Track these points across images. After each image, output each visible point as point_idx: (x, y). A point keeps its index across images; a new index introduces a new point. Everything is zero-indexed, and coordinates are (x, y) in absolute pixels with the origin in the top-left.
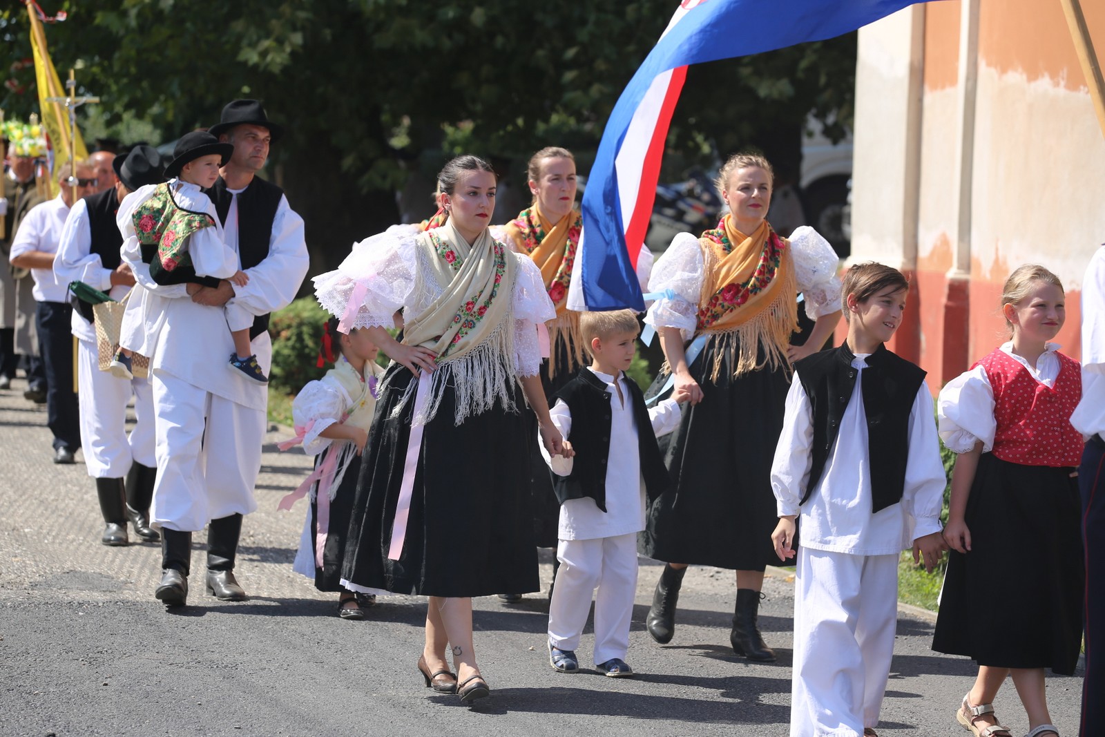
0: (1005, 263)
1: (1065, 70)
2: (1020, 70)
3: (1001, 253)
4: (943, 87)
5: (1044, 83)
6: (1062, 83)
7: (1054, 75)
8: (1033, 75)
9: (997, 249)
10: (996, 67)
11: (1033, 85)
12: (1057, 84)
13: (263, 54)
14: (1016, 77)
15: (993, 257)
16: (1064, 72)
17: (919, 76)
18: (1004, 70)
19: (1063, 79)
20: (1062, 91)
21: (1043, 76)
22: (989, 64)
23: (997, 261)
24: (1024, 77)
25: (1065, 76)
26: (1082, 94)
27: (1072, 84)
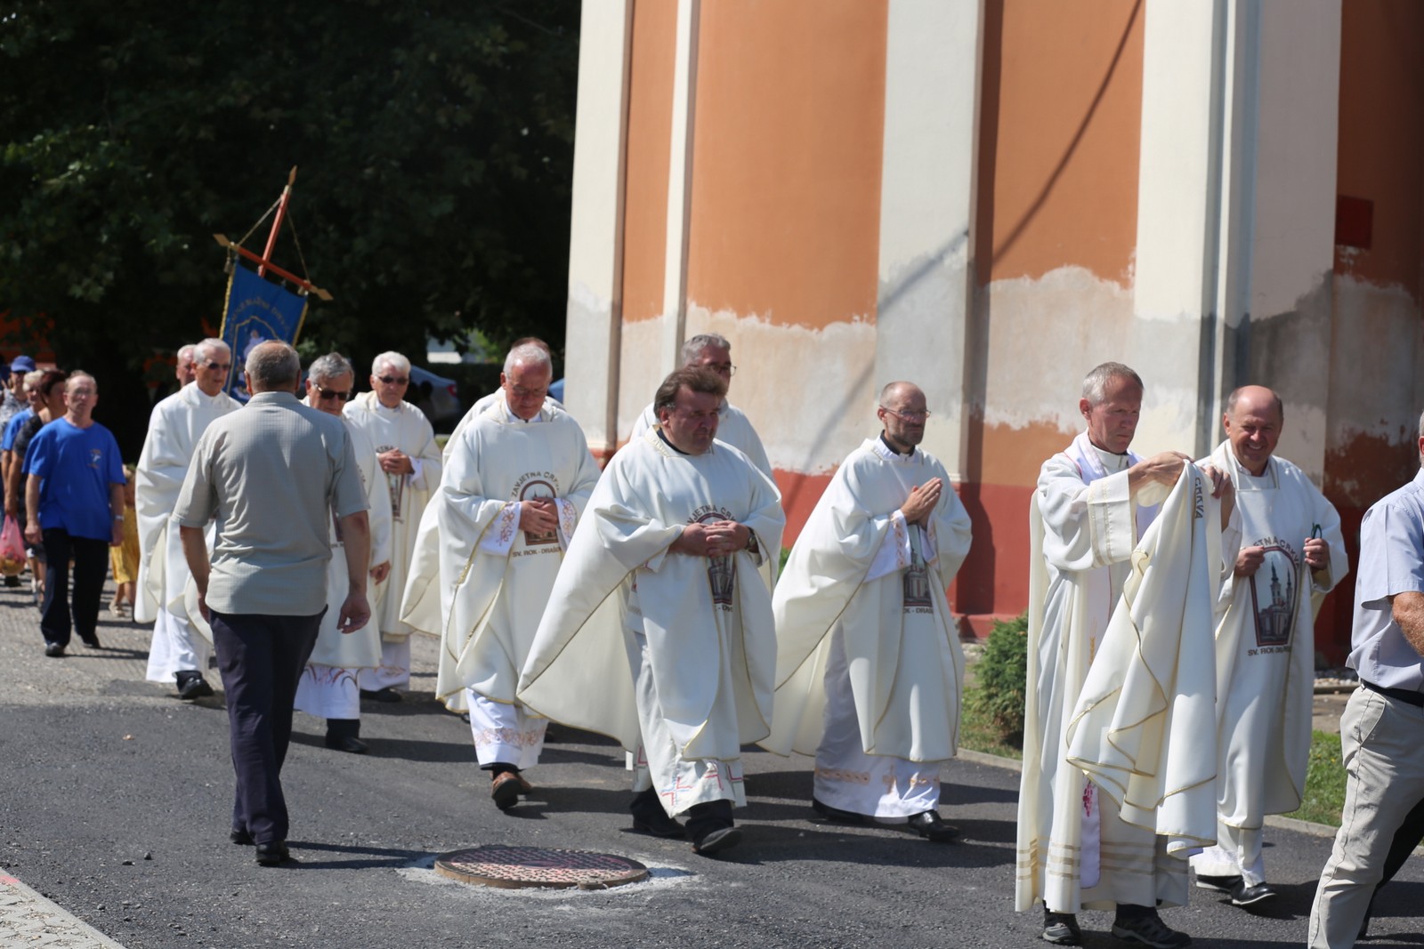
2: (731, 309)
4: (639, 320)
5: (752, 320)
6: (768, 320)
7: (760, 314)
8: (742, 313)
10: (707, 307)
12: (763, 321)
13: (87, 289)
16: (769, 312)
17: (618, 311)
18: (714, 310)
19: (768, 317)
20: (767, 326)
21: (751, 316)
22: (700, 305)
24: (735, 315)
25: (770, 315)
26: (784, 329)
27: (776, 321)
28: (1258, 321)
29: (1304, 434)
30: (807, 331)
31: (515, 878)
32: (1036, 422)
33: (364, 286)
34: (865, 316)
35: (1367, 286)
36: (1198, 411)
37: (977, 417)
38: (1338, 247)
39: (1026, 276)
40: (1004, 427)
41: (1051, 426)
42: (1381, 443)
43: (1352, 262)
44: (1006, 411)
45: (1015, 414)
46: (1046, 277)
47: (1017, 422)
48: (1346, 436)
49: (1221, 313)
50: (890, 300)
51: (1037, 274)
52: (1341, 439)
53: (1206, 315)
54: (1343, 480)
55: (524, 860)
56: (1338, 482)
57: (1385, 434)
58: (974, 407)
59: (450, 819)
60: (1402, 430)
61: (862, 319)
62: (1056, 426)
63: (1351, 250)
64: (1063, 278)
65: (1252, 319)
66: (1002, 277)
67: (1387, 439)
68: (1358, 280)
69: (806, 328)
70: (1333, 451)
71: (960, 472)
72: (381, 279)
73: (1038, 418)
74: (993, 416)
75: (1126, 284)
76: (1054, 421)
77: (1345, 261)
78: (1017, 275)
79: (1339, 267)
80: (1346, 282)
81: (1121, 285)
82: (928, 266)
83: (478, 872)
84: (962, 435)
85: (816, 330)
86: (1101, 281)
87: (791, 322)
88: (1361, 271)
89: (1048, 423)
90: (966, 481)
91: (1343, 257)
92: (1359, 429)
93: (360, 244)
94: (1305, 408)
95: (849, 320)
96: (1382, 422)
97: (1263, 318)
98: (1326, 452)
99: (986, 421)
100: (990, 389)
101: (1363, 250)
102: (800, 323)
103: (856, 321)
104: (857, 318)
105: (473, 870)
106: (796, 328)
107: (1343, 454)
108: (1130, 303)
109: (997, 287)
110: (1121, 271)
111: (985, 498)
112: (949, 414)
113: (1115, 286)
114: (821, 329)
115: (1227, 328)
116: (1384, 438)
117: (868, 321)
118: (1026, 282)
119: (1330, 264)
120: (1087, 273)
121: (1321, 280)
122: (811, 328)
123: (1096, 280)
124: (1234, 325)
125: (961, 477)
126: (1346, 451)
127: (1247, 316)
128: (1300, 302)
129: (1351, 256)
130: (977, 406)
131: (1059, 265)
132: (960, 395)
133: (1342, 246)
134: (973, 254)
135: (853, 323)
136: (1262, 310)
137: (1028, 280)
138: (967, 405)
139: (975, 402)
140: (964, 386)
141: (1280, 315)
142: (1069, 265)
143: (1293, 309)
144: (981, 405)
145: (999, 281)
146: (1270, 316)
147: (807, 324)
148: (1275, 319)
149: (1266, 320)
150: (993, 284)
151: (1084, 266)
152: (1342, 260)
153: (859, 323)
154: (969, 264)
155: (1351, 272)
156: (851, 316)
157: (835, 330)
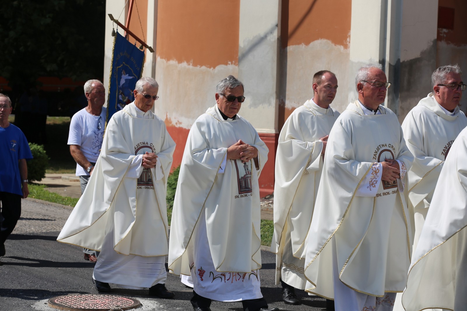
0: (170, 120)
1: (192, 60)
2: (175, 60)
3: (168, 117)
5: (184, 64)
6: (191, 64)
7: (188, 62)
8: (180, 61)
9: (167, 115)
10: (165, 59)
11: (180, 65)
12: (189, 65)
14: (173, 62)
15: (165, 118)
16: (192, 61)
18: (168, 60)
19: (191, 63)
20: (191, 67)
21: (184, 62)
22: (162, 58)
23: (167, 119)
24: (177, 62)
25: (192, 62)
26: (198, 68)
27: (195, 65)
28: (404, 62)
30: (208, 69)
31: (83, 308)
33: (14, 52)
34: (233, 62)
35: (452, 46)
37: (282, 105)
38: (439, 29)
39: (302, 44)
43: (445, 36)
44: (295, 102)
45: (299, 104)
46: (312, 44)
49: (387, 59)
50: (244, 55)
51: (307, 43)
53: (381, 60)
55: (87, 300)
58: (281, 101)
59: (55, 283)
61: (232, 63)
63: (445, 30)
64: (319, 44)
65: (401, 61)
66: (293, 44)
68: (448, 43)
69: (208, 67)
71: (275, 129)
72: (22, 49)
75: (346, 46)
77: (442, 35)
78: (299, 43)
79: (439, 38)
80: (443, 44)
81: (344, 47)
82: (261, 40)
83: (67, 305)
84: (276, 113)
85: (212, 68)
86: (335, 45)
87: (201, 65)
88: (449, 39)
91: (441, 33)
93: (12, 34)
95: (226, 64)
97: (406, 61)
99: (286, 107)
100: (287, 93)
101: (450, 30)
102: (205, 66)
103: (229, 64)
104: (230, 63)
105: (65, 305)
106: (204, 68)
108: (348, 55)
109: (290, 49)
110: (344, 41)
112: (270, 104)
113: (342, 48)
114: (214, 68)
115: (390, 65)
117: (234, 64)
118: (303, 46)
119: (435, 37)
120: (329, 42)
121: (432, 44)
122: (210, 68)
123: (333, 45)
124: (393, 64)
125: (276, 131)
127: (399, 60)
128: (422, 53)
129: (444, 33)
130: (282, 100)
131: (317, 39)
132: (274, 96)
133: (441, 29)
134: (280, 35)
135: (228, 65)
136: (405, 57)
137: (304, 46)
138: (278, 100)
139: (281, 98)
140: (276, 92)
141: (413, 59)
142: (321, 38)
143: (419, 56)
144: (284, 100)
145: (291, 46)
146: (409, 60)
147: (208, 66)
148: (411, 61)
149: (407, 61)
150: (288, 47)
151: (327, 38)
152: (441, 35)
153: (231, 65)
154: (278, 39)
155: (444, 40)
156: (228, 62)
157: (220, 68)
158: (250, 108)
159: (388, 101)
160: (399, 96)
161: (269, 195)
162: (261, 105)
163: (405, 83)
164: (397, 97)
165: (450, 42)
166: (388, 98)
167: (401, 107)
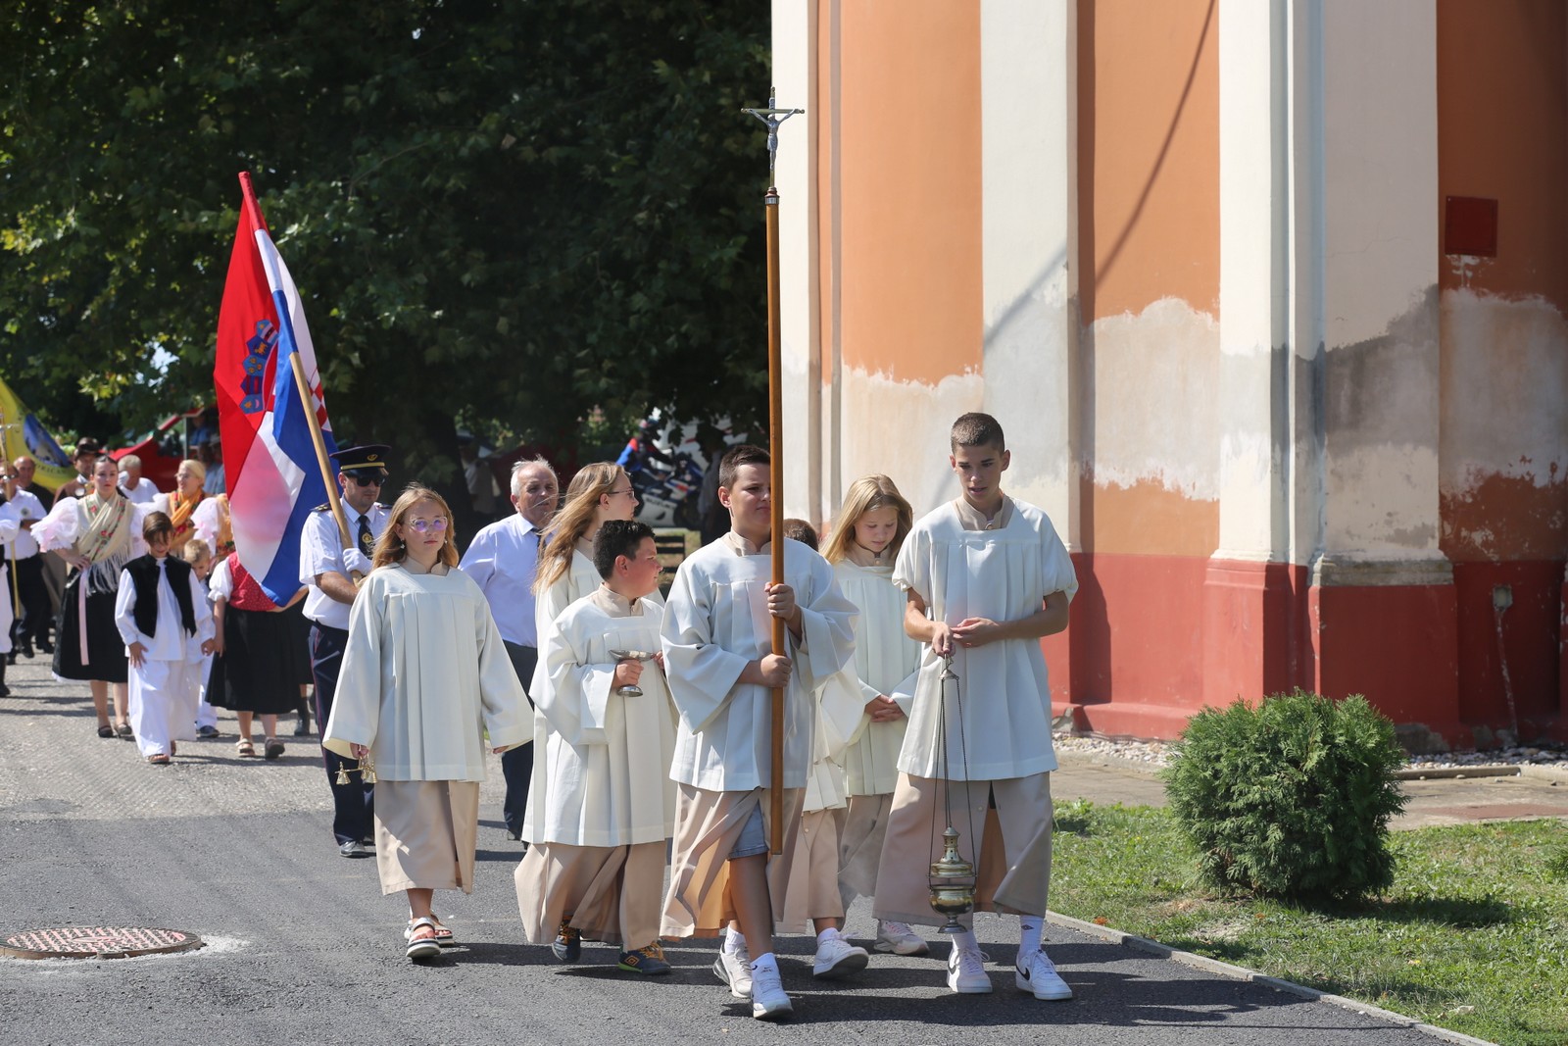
1: (892, 366)
2: (863, 367)
5: (878, 377)
6: (891, 377)
7: (885, 370)
8: (871, 372)
11: (872, 378)
12: (887, 378)
14: (861, 372)
16: (892, 368)
17: (818, 371)
19: (891, 373)
20: (891, 383)
21: (878, 371)
24: (866, 372)
25: (893, 370)
26: (904, 385)
27: (898, 379)
28: (1336, 350)
29: (1408, 477)
30: (924, 387)
32: (1143, 479)
34: (976, 366)
35: (1493, 300)
36: (1273, 457)
37: (1087, 477)
38: (1444, 257)
39: (1127, 311)
40: (1113, 486)
41: (1156, 484)
42: (1525, 485)
43: (1469, 274)
44: (1115, 469)
45: (1124, 472)
46: (1146, 310)
47: (1126, 481)
48: (1471, 478)
49: (1292, 344)
51: (1137, 310)
52: (1464, 482)
53: (1278, 346)
54: (1471, 529)
56: (1464, 533)
57: (1528, 474)
58: (1084, 466)
60: (1554, 468)
61: (973, 372)
62: (1161, 483)
63: (1468, 259)
64: (1164, 310)
66: (1106, 315)
67: (1532, 479)
68: (1480, 294)
69: (923, 383)
70: (1454, 497)
73: (1145, 475)
74: (1102, 476)
75: (1216, 315)
76: (1159, 477)
78: (1119, 311)
79: (1447, 279)
80: (1462, 298)
81: (1212, 316)
84: (1071, 498)
85: (932, 386)
86: (1196, 313)
88: (1480, 283)
89: (1154, 480)
90: (1079, 550)
91: (1458, 268)
92: (1490, 469)
94: (1408, 448)
95: (961, 373)
96: (1523, 459)
97: (1342, 347)
98: (1442, 497)
99: (1095, 481)
100: (1097, 444)
101: (1485, 258)
102: (918, 379)
103: (968, 373)
104: (968, 369)
106: (915, 384)
107: (1469, 500)
108: (1219, 336)
109: (1100, 325)
110: (1213, 300)
111: (1099, 569)
112: (1057, 475)
113: (1209, 317)
114: (936, 385)
115: (1297, 358)
116: (1527, 478)
117: (978, 373)
118: (1127, 318)
119: (1435, 279)
120: (1183, 303)
121: (1423, 298)
122: (928, 384)
123: (1191, 311)
124: (1308, 356)
126: (1473, 496)
127: (1322, 345)
128: (1394, 324)
129: (1467, 266)
132: (1066, 453)
133: (1455, 256)
134: (1075, 289)
135: (965, 375)
136: (1340, 337)
137: (1131, 316)
138: (1077, 464)
139: (1084, 460)
140: (1070, 442)
141: (1366, 341)
142: (1166, 296)
143: (1384, 334)
144: (1091, 463)
145: (1103, 319)
146: (1352, 344)
147: (924, 379)
148: (1359, 346)
149: (1346, 348)
150: (1096, 323)
151: (1180, 296)
152: (1454, 272)
153: (971, 375)
154: (1070, 301)
155: (1468, 285)
156: (963, 368)
157: (949, 383)
158: (1013, 488)
159: (1297, 455)
160: (1326, 443)
161: (1057, 717)
162: (1037, 478)
163: (1344, 407)
164: (1321, 444)
165: (1485, 290)
166: (1296, 447)
167: (1332, 472)
